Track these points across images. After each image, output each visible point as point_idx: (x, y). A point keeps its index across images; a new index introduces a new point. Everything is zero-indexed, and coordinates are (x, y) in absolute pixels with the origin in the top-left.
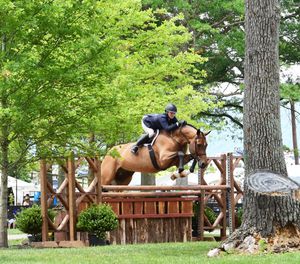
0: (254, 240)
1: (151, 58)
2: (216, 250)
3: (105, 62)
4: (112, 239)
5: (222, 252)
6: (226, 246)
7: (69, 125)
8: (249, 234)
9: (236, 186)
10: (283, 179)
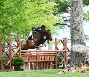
0: (74, 68)
1: (38, 4)
2: (61, 72)
3: (22, 5)
4: (25, 68)
5: (63, 73)
6: (65, 71)
7: (10, 28)
8: (73, 66)
9: (68, 49)
10: (84, 47)
